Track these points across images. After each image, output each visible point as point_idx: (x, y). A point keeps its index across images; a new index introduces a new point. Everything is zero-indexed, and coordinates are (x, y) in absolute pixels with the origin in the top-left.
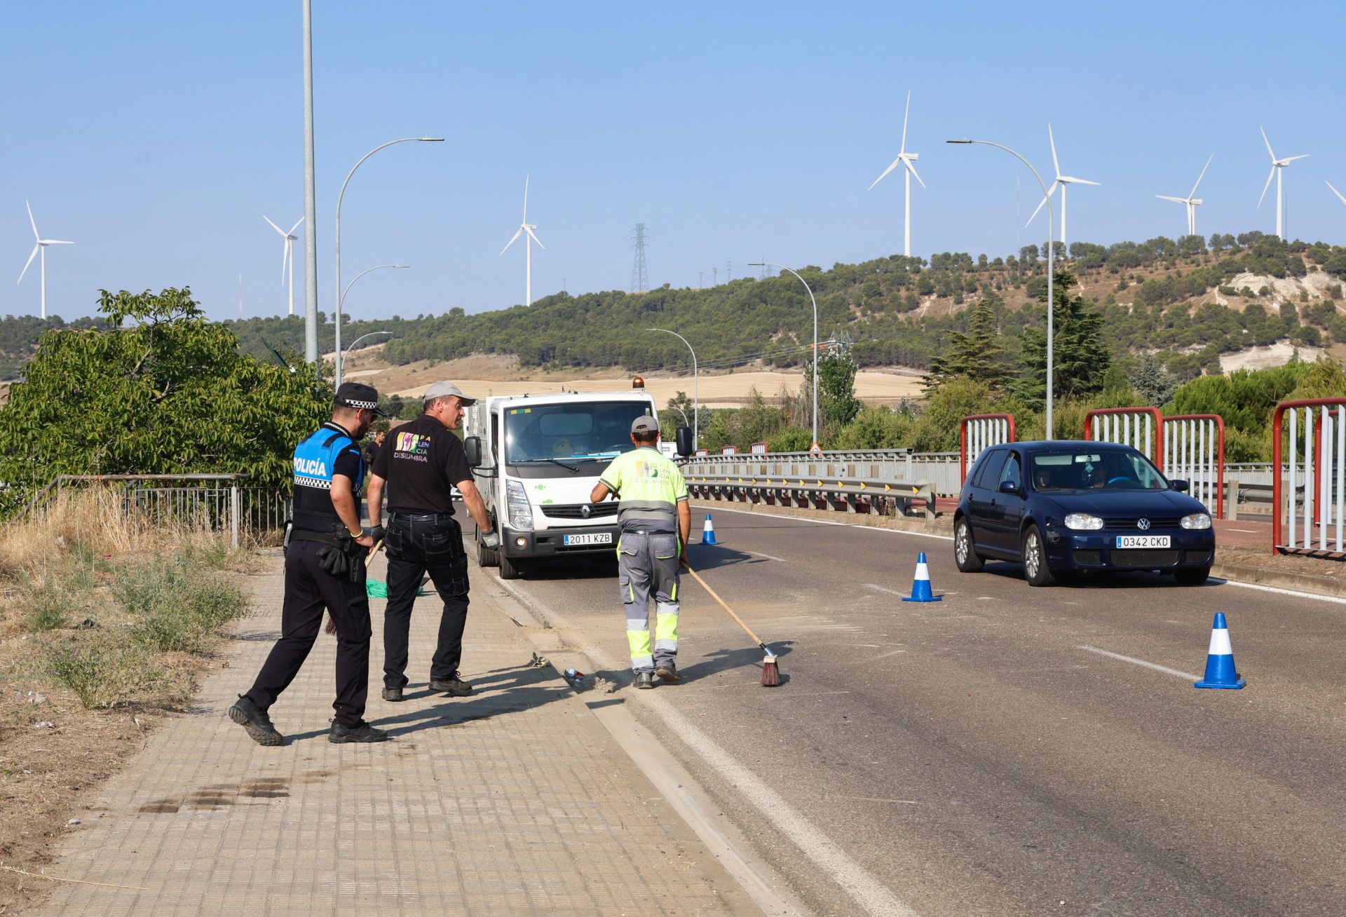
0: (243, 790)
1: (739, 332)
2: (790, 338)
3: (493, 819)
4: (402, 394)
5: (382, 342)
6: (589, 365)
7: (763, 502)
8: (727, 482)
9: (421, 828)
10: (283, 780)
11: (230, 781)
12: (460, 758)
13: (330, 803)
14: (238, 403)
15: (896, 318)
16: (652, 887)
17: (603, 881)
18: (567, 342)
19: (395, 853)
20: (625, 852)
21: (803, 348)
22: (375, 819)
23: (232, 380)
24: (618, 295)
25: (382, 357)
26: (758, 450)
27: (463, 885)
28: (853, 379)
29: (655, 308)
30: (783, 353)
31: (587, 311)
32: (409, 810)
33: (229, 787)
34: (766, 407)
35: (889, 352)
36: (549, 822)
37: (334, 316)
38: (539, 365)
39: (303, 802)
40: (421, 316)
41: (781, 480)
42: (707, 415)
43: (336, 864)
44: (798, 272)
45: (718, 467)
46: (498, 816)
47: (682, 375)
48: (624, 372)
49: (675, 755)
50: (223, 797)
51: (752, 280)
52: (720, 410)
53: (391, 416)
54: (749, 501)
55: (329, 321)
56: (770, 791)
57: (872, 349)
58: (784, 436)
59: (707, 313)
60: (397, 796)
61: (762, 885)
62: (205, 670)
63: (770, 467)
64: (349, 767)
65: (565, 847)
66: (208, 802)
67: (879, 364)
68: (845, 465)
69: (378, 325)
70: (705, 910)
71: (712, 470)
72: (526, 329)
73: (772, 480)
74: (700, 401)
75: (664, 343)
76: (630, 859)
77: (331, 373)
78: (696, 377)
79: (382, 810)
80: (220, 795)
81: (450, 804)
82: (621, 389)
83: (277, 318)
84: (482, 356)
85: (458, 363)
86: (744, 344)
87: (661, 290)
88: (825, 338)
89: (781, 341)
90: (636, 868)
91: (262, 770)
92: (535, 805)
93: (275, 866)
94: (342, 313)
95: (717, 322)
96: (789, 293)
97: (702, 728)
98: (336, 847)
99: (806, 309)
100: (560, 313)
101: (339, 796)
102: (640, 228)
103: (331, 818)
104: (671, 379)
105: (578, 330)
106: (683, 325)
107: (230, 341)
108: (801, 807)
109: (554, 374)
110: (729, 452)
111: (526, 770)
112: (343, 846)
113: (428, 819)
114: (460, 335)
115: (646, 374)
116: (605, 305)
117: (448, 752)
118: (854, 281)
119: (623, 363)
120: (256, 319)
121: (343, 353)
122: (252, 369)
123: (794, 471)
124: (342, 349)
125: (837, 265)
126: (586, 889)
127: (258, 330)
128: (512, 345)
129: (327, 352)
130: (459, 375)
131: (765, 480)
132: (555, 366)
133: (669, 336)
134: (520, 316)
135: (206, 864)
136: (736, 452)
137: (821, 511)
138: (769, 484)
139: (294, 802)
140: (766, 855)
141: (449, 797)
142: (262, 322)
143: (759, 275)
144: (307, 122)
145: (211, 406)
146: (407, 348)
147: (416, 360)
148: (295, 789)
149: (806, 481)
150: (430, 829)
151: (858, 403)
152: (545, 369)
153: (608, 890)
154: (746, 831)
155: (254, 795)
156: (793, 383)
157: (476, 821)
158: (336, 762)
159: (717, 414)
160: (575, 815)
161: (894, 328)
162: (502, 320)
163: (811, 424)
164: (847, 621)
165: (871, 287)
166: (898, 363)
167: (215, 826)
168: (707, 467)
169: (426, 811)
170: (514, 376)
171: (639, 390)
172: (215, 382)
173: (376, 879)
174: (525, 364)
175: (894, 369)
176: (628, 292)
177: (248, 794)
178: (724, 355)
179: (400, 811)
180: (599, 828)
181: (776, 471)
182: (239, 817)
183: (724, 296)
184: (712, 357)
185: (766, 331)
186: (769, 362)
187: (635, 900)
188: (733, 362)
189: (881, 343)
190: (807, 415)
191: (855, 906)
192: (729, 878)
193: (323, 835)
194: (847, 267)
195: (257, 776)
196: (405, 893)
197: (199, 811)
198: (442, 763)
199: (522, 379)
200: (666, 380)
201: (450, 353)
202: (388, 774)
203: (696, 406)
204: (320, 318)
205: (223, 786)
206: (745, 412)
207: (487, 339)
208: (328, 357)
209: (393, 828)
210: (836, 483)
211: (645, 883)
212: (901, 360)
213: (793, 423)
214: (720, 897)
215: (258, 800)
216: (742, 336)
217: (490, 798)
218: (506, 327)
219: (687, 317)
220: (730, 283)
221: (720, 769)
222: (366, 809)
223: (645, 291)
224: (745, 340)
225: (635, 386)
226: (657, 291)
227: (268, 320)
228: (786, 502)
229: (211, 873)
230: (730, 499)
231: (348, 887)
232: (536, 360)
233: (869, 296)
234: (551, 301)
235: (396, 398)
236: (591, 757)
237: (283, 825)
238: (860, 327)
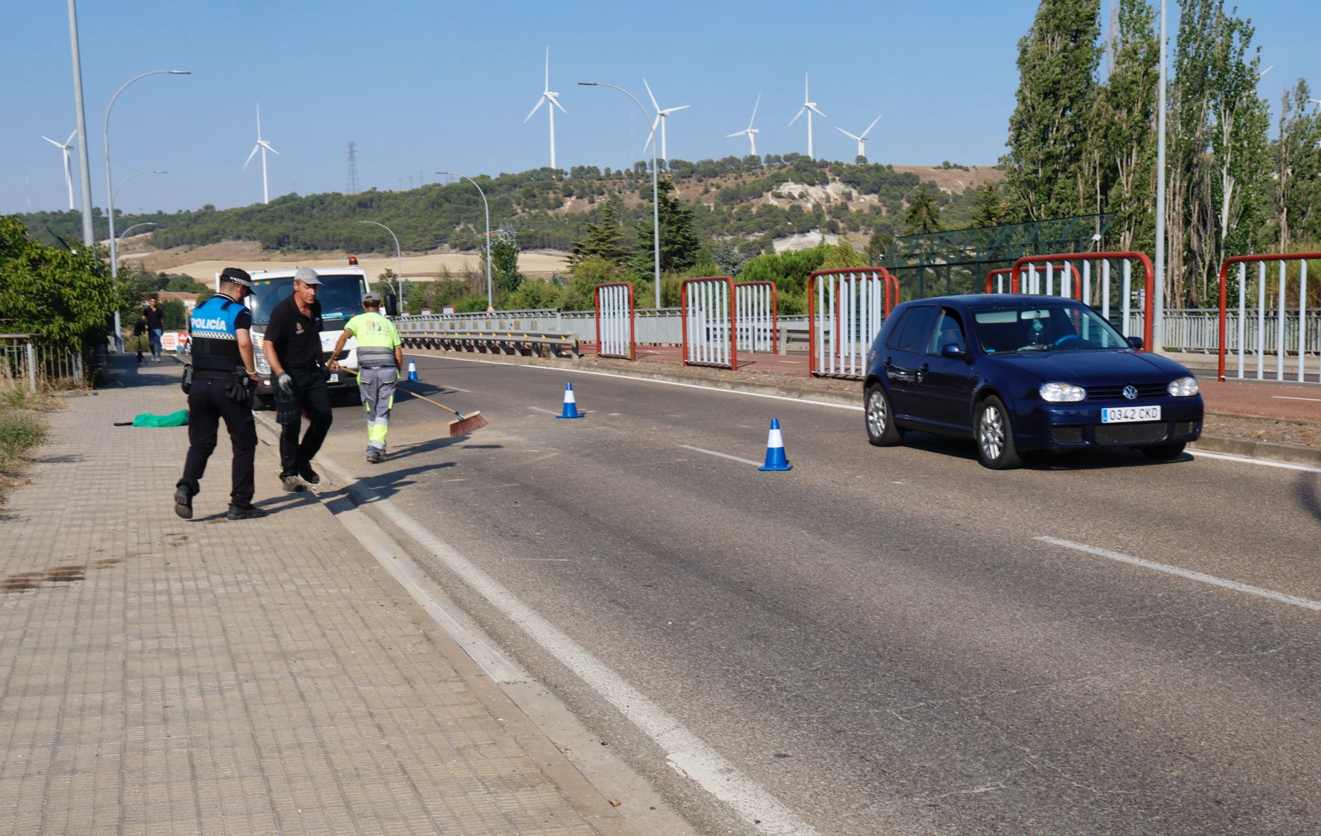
0: (46, 576)
1: (431, 224)
2: (469, 229)
3: (250, 588)
4: (168, 272)
5: (148, 230)
6: (316, 249)
7: (453, 349)
8: (426, 335)
9: (192, 598)
10: (79, 568)
11: (35, 570)
12: (223, 545)
13: (120, 583)
14: (29, 278)
15: (546, 214)
16: (374, 631)
17: (337, 629)
18: (299, 232)
19: (173, 618)
20: (353, 607)
21: (479, 236)
22: (156, 593)
23: (23, 260)
24: (337, 196)
25: (150, 243)
26: (448, 311)
27: (227, 639)
28: (516, 258)
29: (365, 206)
30: (465, 240)
31: (313, 207)
32: (183, 586)
33: (34, 574)
34: (453, 279)
35: (543, 239)
36: (294, 588)
37: (107, 210)
38: (277, 249)
39: (97, 583)
40: (180, 211)
41: (465, 333)
42: (409, 286)
43: (125, 629)
44: (474, 179)
45: (418, 324)
46: (254, 586)
47: (389, 256)
48: (343, 254)
49: (391, 535)
50: (30, 583)
51: (439, 185)
52: (419, 283)
53: (159, 289)
54: (443, 349)
55: (104, 215)
56: (462, 558)
57: (530, 237)
58: (467, 300)
59: (406, 210)
60: (173, 575)
61: (457, 624)
62: (11, 486)
63: (457, 323)
64: (133, 555)
65: (307, 606)
66: (17, 587)
67: (536, 247)
68: (512, 321)
69: (145, 218)
70: (414, 645)
71: (414, 327)
72: (265, 222)
73: (459, 333)
74: (403, 276)
75: (374, 232)
76: (357, 612)
77: (107, 255)
78: (399, 258)
79: (161, 586)
80: (27, 581)
81: (216, 579)
82: (341, 266)
83: (61, 212)
84: (231, 243)
85: (212, 248)
86: (435, 233)
87: (370, 192)
88: (495, 228)
89: (463, 231)
90: (362, 618)
91: (61, 560)
92: (283, 576)
93: (75, 633)
94: (115, 208)
95: (414, 216)
96: (467, 195)
97: (411, 515)
98: (124, 616)
99: (480, 207)
100: (292, 210)
101: (126, 577)
102: (351, 145)
103: (120, 594)
104: (381, 260)
105: (306, 222)
106: (388, 219)
107: (20, 228)
108: (485, 568)
109: (289, 256)
110: (426, 313)
111: (275, 551)
112: (130, 614)
113: (198, 592)
114: (212, 226)
115: (361, 255)
116: (327, 203)
117: (213, 541)
118: (515, 186)
119: (343, 248)
120: (43, 213)
121: (117, 240)
122: (39, 251)
123: (475, 326)
124: (116, 236)
125: (502, 175)
126: (324, 635)
127: (45, 221)
128: (254, 234)
129: (104, 239)
130: (214, 257)
131: (453, 333)
132: (289, 250)
133: (377, 227)
134: (260, 212)
135: (17, 634)
136: (431, 313)
137: (496, 355)
138: (457, 336)
139: (89, 584)
140: (459, 603)
141: (214, 573)
142: (48, 215)
143: (444, 181)
145: (5, 280)
146: (170, 236)
147: (178, 245)
148: (89, 573)
149: (484, 334)
150: (200, 598)
151: (521, 276)
152: (283, 252)
153: (341, 635)
154: (445, 587)
155: (55, 580)
156: (472, 262)
157: (237, 591)
158: (123, 552)
159: (417, 286)
160: (314, 582)
161: (545, 221)
162: (246, 215)
163: (487, 292)
164: (516, 433)
165: (528, 191)
166: (550, 247)
167: (24, 604)
168: (410, 325)
169: (197, 585)
170: (258, 257)
171: (353, 267)
172: (8, 261)
173: (158, 638)
174: (266, 248)
175: (547, 251)
176: (344, 193)
177: (50, 580)
178: (420, 241)
179: (176, 586)
180: (333, 591)
181: (462, 326)
182: (43, 597)
183: (418, 197)
184: (411, 243)
185: (451, 223)
186: (454, 246)
187: (361, 642)
188: (427, 246)
189: (537, 232)
190: (484, 286)
191: (524, 635)
192: (432, 621)
193: (113, 607)
194: (509, 176)
195: (57, 565)
196: (181, 646)
197: (10, 594)
198: (209, 549)
199: (264, 260)
200: (376, 260)
201: (206, 240)
202: (165, 559)
203: (400, 280)
204: (96, 213)
205: (29, 574)
206: (437, 284)
207: (234, 229)
208: (105, 243)
209: (171, 599)
210: (505, 334)
211: (369, 628)
212: (552, 245)
213: (473, 291)
214: (425, 635)
215: (58, 583)
216: (433, 227)
217: (247, 573)
218: (249, 220)
219: (391, 213)
220: (423, 187)
221: (425, 544)
222: (148, 586)
223: (358, 193)
224: (436, 230)
225: (351, 263)
226: (367, 193)
227: (53, 214)
228: (470, 349)
229: (21, 641)
230: (428, 347)
231: (135, 645)
232: (275, 246)
233: (526, 198)
234: (284, 200)
235: (163, 275)
236: (326, 539)
237: (80, 601)
238: (520, 221)
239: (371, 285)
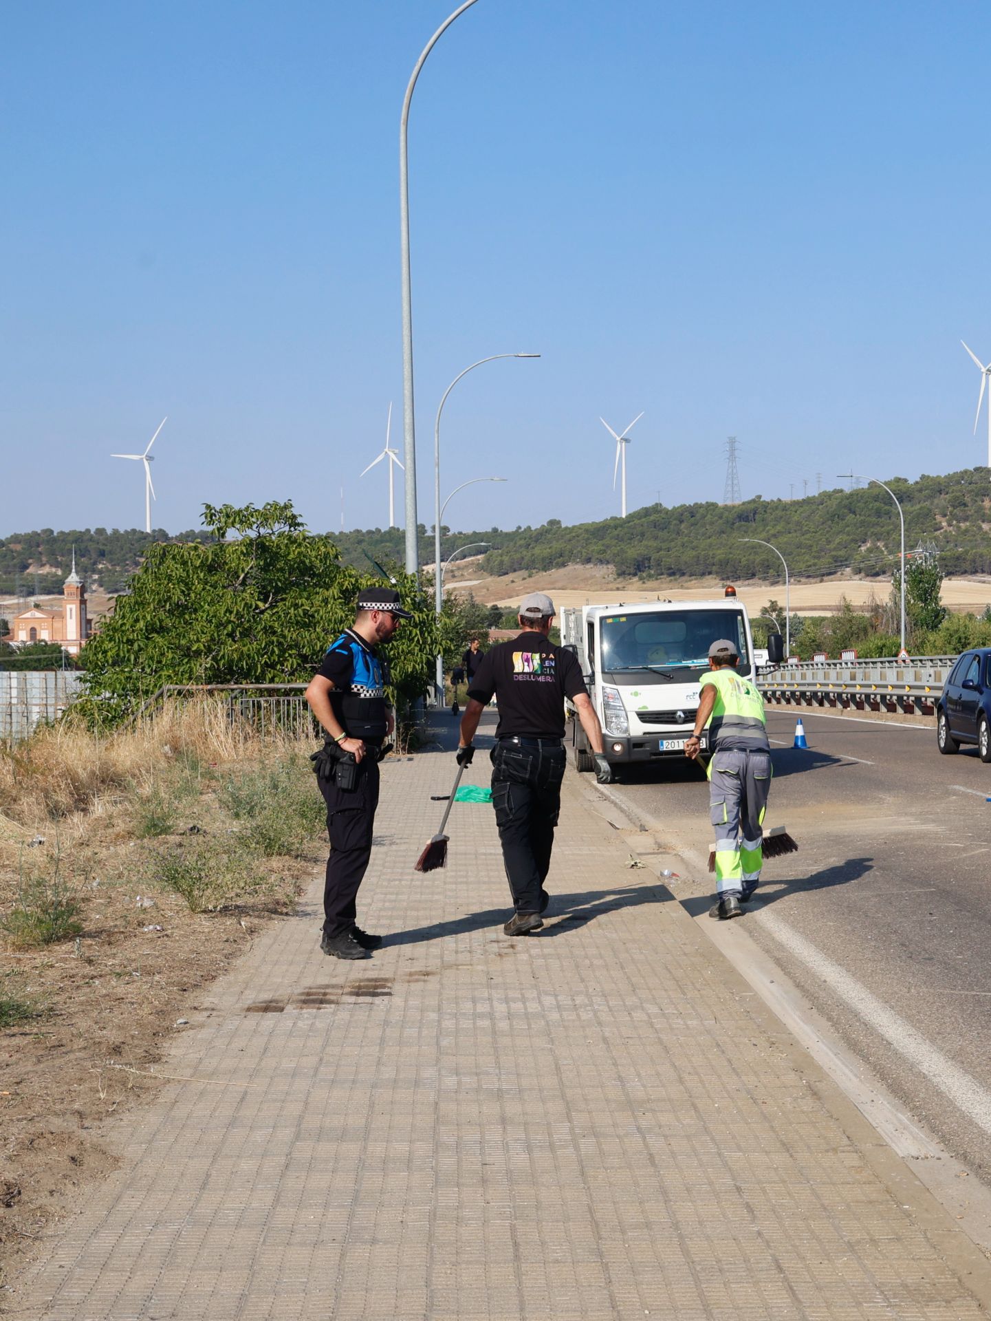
0: (347, 990)
1: (829, 542)
2: (878, 548)
3: (591, 1015)
4: (501, 604)
5: (481, 553)
6: (683, 574)
7: (853, 707)
8: (818, 688)
9: (520, 1025)
10: (386, 980)
11: (334, 981)
12: (559, 957)
13: (433, 1002)
14: (340, 614)
15: (980, 528)
16: (744, 1078)
17: (697, 1074)
18: (662, 552)
19: (496, 1049)
20: (718, 1045)
21: (891, 557)
22: (476, 1016)
23: (334, 591)
24: (711, 507)
25: (481, 568)
26: (848, 656)
27: (561, 1079)
28: (939, 587)
29: (747, 519)
30: (872, 563)
31: (681, 522)
32: (509, 1007)
33: (333, 986)
34: (855, 614)
35: (974, 561)
36: (645, 1018)
37: (434, 528)
38: (635, 575)
39: (406, 1001)
40: (520, 528)
41: (870, 686)
42: (798, 623)
43: (438, 1060)
44: (886, 483)
45: (809, 673)
46: (595, 1012)
47: (773, 584)
48: (717, 581)
49: (768, 951)
50: (328, 997)
51: (841, 491)
52: (811, 618)
53: (490, 626)
54: (839, 706)
55: (429, 533)
56: (859, 985)
57: (958, 558)
58: (874, 641)
59: (798, 523)
60: (497, 994)
61: (851, 1075)
62: (310, 874)
63: (859, 673)
64: (450, 967)
65: (660, 1041)
66: (314, 1001)
67: (965, 572)
68: (932, 671)
69: (476, 537)
70: (796, 1099)
71: (803, 676)
72: (622, 540)
73: (862, 686)
74: (791, 609)
75: (756, 553)
76: (723, 1052)
77: (431, 583)
78: (786, 586)
79: (482, 1008)
80: (325, 994)
81: (548, 1001)
82: (714, 597)
83: (378, 530)
84: (579, 567)
85: (555, 573)
86: (834, 553)
87: (753, 501)
88: (912, 547)
89: (870, 551)
90: (729, 1061)
91: (365, 970)
92: (631, 1001)
93: (379, 1063)
94: (442, 525)
95: (808, 532)
96: (877, 504)
97: (794, 926)
98: (438, 1044)
99: (893, 519)
100: (655, 525)
101: (440, 994)
102: (732, 441)
103: (433, 1016)
104: (763, 588)
105: (672, 540)
106: (774, 536)
107: (332, 552)
108: (888, 1001)
109: (650, 584)
110: (820, 658)
111: (622, 968)
112: (445, 1042)
113: (527, 1016)
114: (557, 546)
115: (739, 583)
116: (698, 516)
117: (546, 951)
118: (940, 492)
119: (717, 573)
120: (358, 531)
121: (443, 564)
122: (353, 580)
123: (882, 676)
124: (442, 560)
125: (923, 477)
126: (681, 1081)
127: (360, 542)
128: (608, 556)
129: (427, 564)
130: (557, 585)
131: (854, 686)
132: (650, 576)
133: (761, 546)
134: (616, 527)
135: (311, 1062)
136: (827, 659)
137: (909, 716)
138: (858, 689)
139: (397, 1001)
140: (853, 1046)
141: (547, 994)
142: (363, 535)
143: (847, 487)
144: (406, 340)
145: (313, 616)
146: (506, 559)
147: (515, 571)
148: (397, 988)
149: (894, 687)
150: (529, 1025)
151: (944, 610)
152: (641, 579)
153: (702, 1082)
154: (835, 1024)
155: (357, 994)
156: (881, 591)
157: (574, 1017)
158: (438, 961)
159: (808, 622)
160: (670, 1010)
161: (978, 537)
162: (599, 532)
163: (899, 631)
164: (934, 821)
165: (956, 498)
166: (983, 572)
167: (320, 1025)
168: (798, 674)
169: (526, 1008)
170: (611, 586)
171: (730, 599)
172: (317, 593)
173: (477, 1074)
174: (621, 574)
175: (979, 577)
176: (721, 504)
177: (352, 994)
178: (815, 565)
179: (500, 1008)
180: (693, 1023)
181: (866, 677)
182: (343, 1015)
183: (814, 507)
184: (803, 566)
185: (855, 541)
186: (858, 571)
187: (728, 1092)
188: (824, 571)
189: (966, 552)
190: (895, 622)
191: (939, 1094)
192: (818, 1068)
193: (425, 1032)
194: (933, 479)
195: (360, 976)
196: (505, 1087)
197: (305, 1011)
198: (541, 962)
199: (618, 589)
200: (758, 589)
201: (548, 564)
202: (488, 973)
203: (788, 614)
204: (420, 530)
205: (327, 986)
206: (833, 620)
207: (584, 550)
208: (428, 568)
209: (494, 1025)
210: (923, 688)
211: (737, 1074)
212: (986, 569)
213: (881, 629)
214: (809, 1087)
215: (361, 999)
216: (832, 546)
217: (588, 995)
218: (603, 538)
219: (778, 528)
220: (820, 494)
221: (810, 965)
222: (467, 1006)
223: (737, 502)
224: (835, 549)
225: (727, 594)
226: (749, 502)
227: (370, 532)
228: (875, 707)
229: (316, 1070)
230: (821, 704)
231: (450, 1082)
232: (632, 570)
233: (954, 507)
234: (646, 512)
235: (495, 608)
236: (685, 954)
237: (386, 1023)
238: (945, 537)
239: (751, 621)
